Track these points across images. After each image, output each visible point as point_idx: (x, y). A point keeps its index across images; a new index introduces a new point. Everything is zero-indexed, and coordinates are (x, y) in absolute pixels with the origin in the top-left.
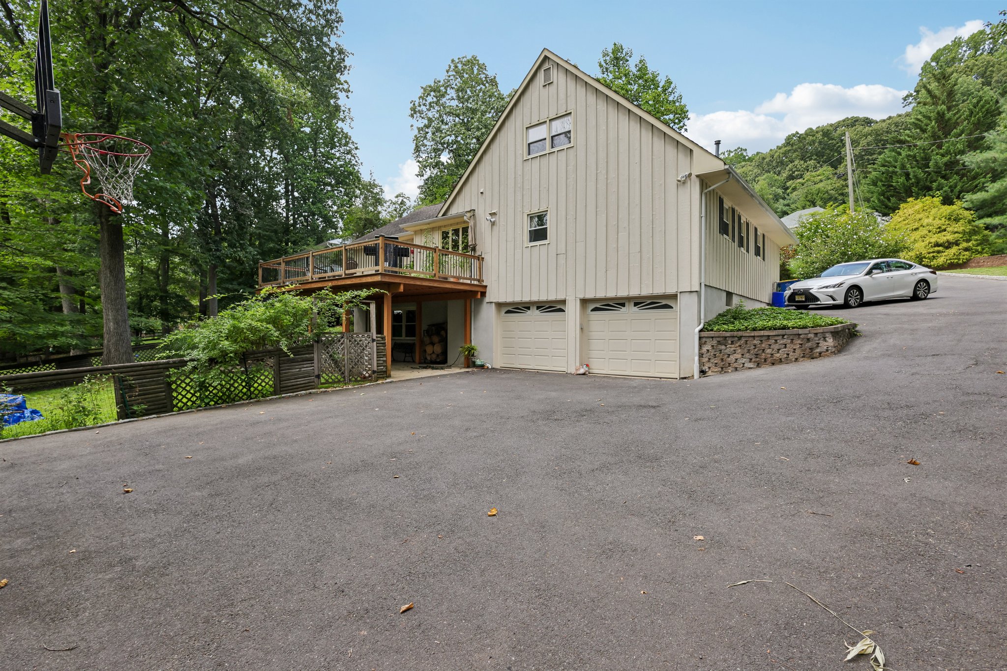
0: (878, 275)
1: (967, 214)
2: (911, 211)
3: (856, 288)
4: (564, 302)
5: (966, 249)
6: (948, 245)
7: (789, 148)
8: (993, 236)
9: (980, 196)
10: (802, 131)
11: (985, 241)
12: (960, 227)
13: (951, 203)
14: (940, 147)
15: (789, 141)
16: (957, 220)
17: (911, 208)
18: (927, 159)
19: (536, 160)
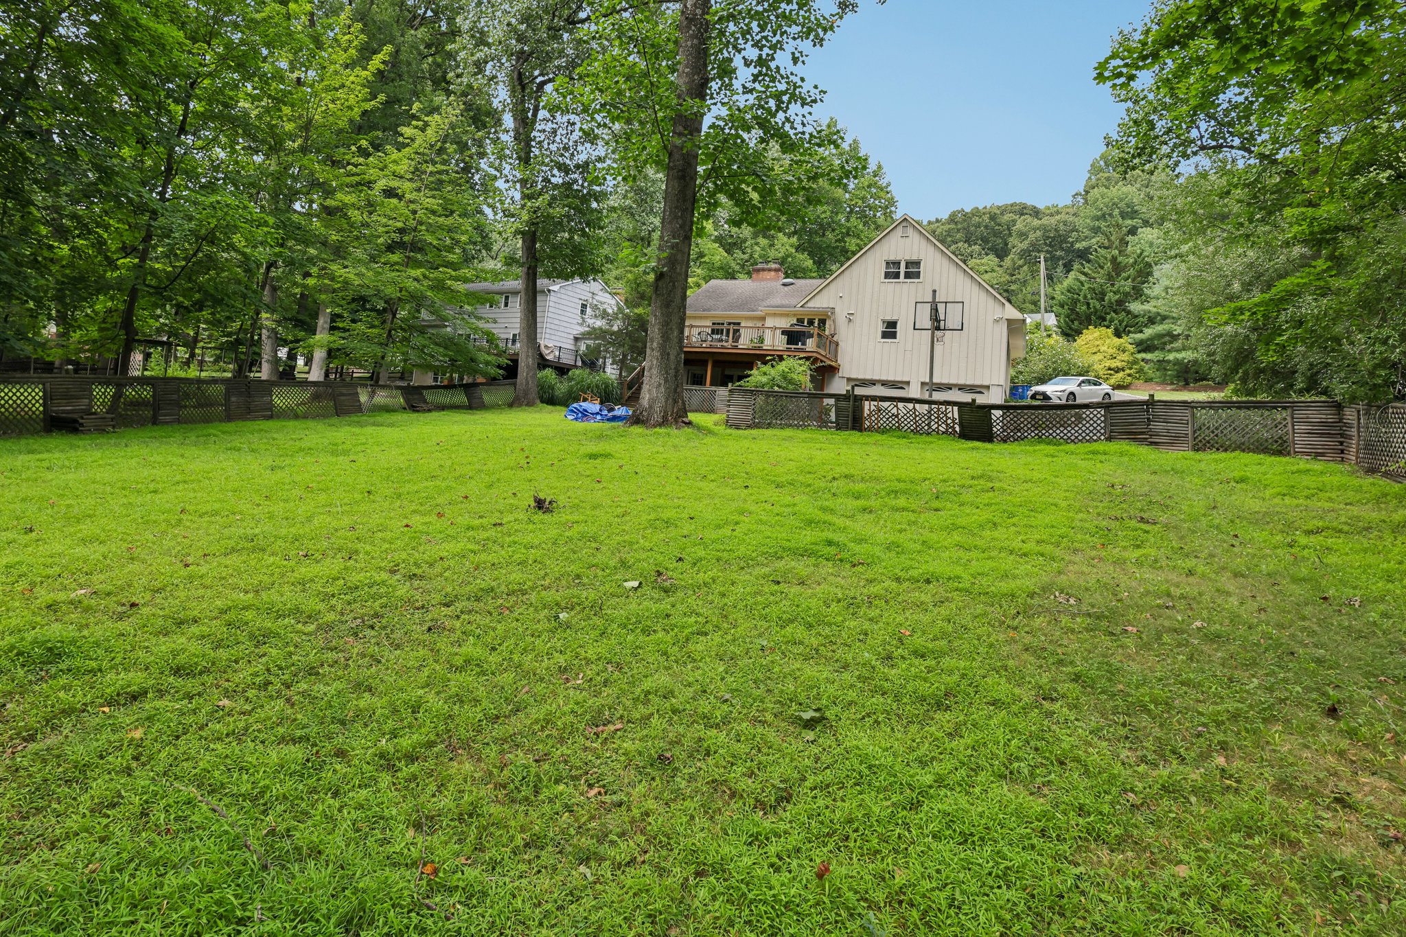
0: (1086, 388)
1: (1130, 347)
2: (1091, 337)
3: (1072, 393)
4: (908, 383)
5: (1129, 375)
6: (1117, 370)
7: (952, 226)
8: (1147, 367)
9: (1139, 336)
10: (968, 210)
11: (1141, 371)
12: (1126, 357)
13: (1119, 337)
14: (1113, 285)
15: (952, 219)
16: (1124, 351)
17: (1091, 335)
18: (1103, 294)
19: (891, 284)
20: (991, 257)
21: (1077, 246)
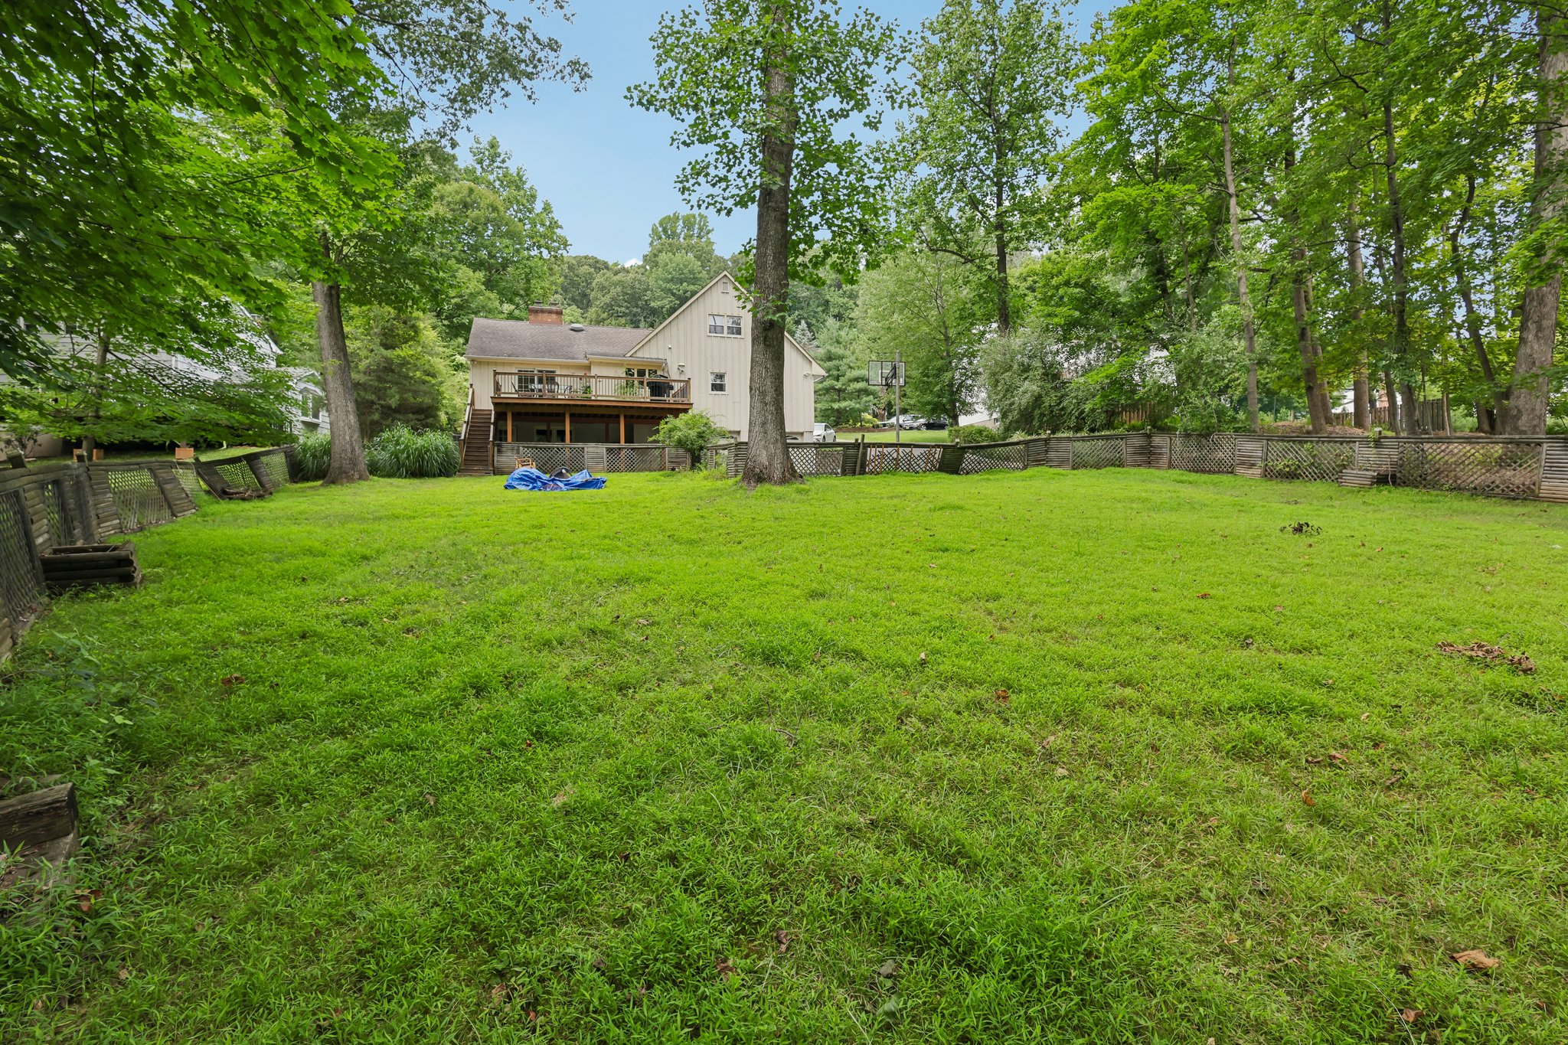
19: (716, 342)
20: (574, 307)
21: (652, 304)
